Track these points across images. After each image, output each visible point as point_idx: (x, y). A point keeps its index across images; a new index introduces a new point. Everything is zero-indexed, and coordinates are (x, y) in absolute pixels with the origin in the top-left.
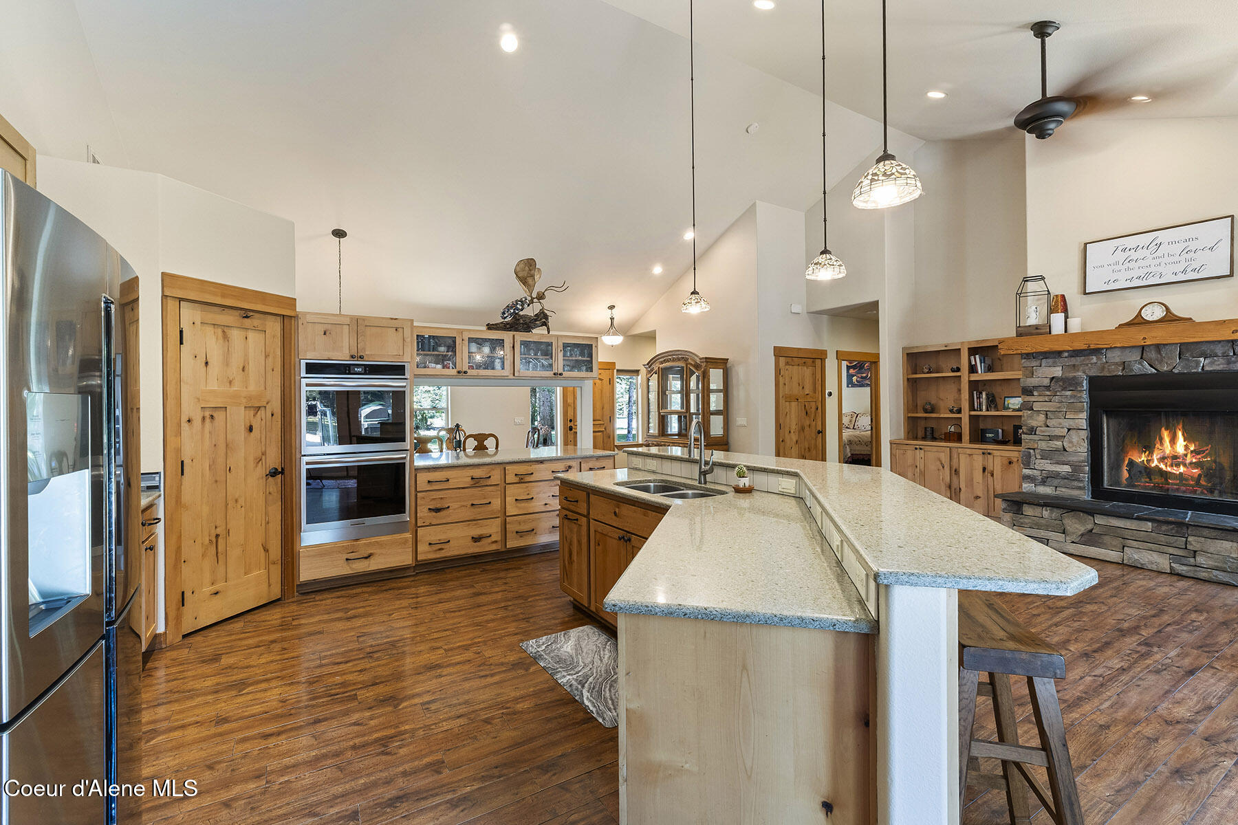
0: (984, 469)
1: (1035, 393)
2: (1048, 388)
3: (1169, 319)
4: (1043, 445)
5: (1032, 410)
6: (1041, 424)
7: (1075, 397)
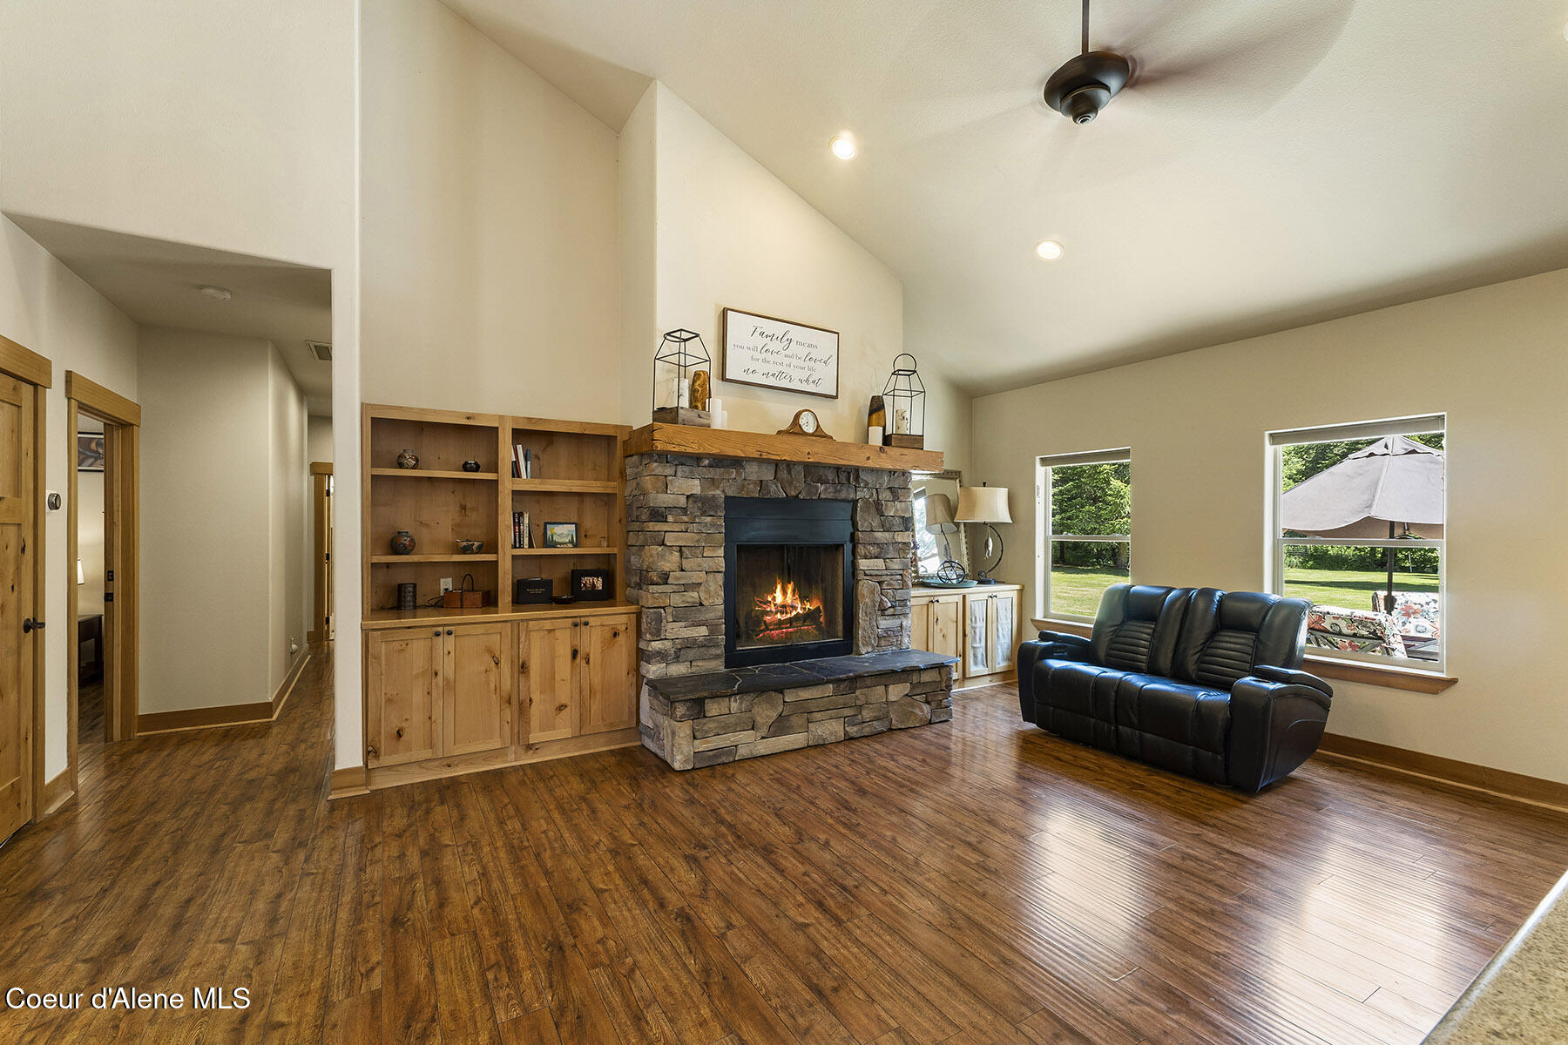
0: (575, 653)
1: (670, 518)
2: (684, 510)
3: (819, 434)
4: (676, 600)
5: (663, 544)
6: (675, 566)
7: (713, 525)
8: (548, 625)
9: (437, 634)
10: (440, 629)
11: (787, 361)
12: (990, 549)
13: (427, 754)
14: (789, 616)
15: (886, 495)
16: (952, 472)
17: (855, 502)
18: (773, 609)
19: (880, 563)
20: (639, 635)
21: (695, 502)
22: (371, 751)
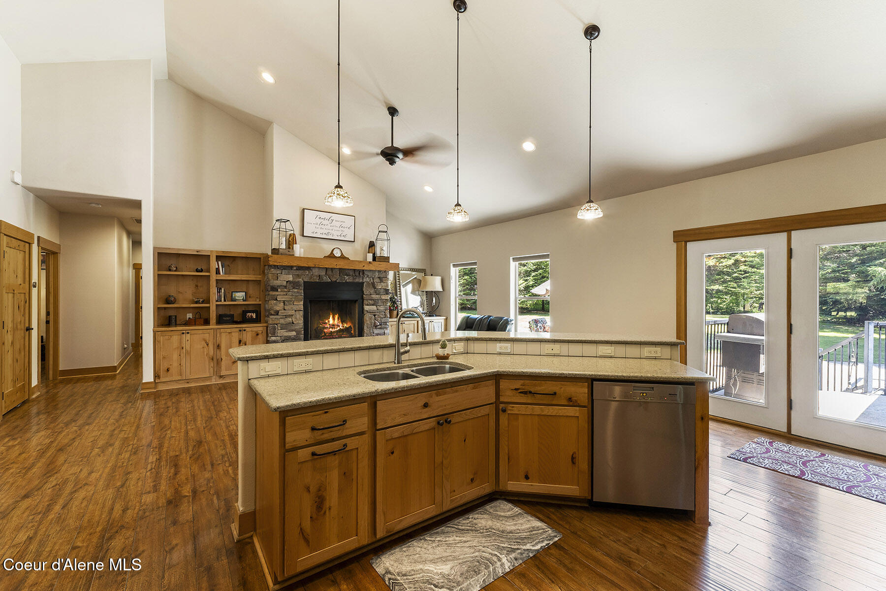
0: (240, 342)
1: (279, 290)
2: (285, 287)
3: (342, 257)
4: (282, 321)
5: (277, 300)
6: (282, 308)
7: (298, 292)
8: (229, 330)
9: (183, 333)
10: (184, 331)
11: (332, 228)
12: (434, 302)
13: (179, 378)
14: (336, 330)
15: (377, 280)
16: (421, 269)
17: (363, 283)
18: (328, 326)
19: (374, 308)
20: (267, 335)
21: (290, 284)
22: (157, 376)
